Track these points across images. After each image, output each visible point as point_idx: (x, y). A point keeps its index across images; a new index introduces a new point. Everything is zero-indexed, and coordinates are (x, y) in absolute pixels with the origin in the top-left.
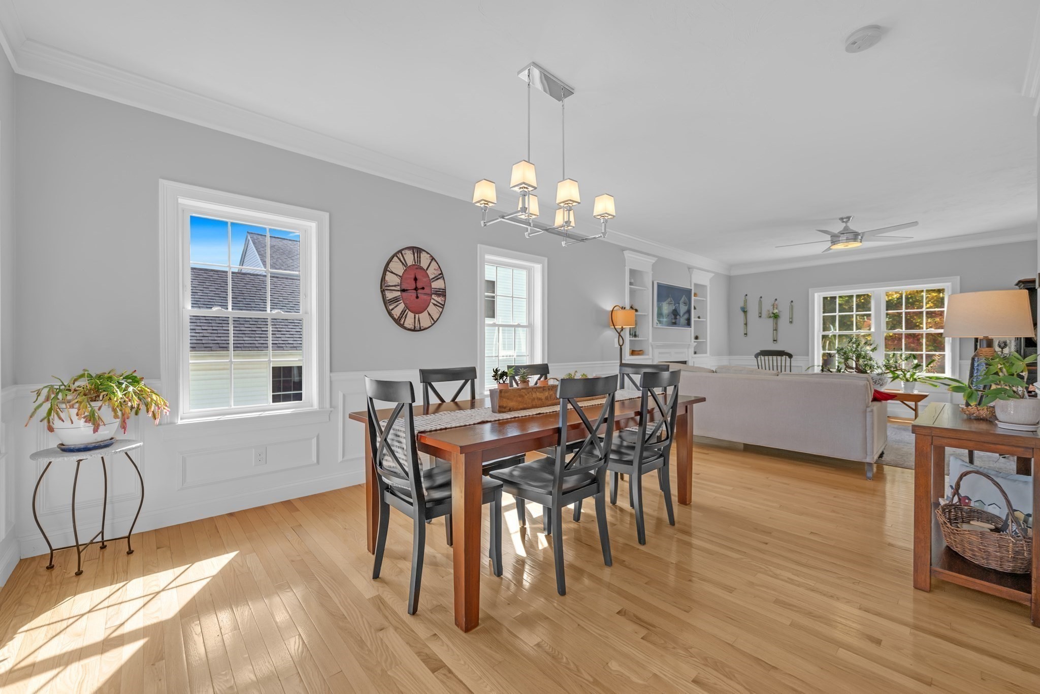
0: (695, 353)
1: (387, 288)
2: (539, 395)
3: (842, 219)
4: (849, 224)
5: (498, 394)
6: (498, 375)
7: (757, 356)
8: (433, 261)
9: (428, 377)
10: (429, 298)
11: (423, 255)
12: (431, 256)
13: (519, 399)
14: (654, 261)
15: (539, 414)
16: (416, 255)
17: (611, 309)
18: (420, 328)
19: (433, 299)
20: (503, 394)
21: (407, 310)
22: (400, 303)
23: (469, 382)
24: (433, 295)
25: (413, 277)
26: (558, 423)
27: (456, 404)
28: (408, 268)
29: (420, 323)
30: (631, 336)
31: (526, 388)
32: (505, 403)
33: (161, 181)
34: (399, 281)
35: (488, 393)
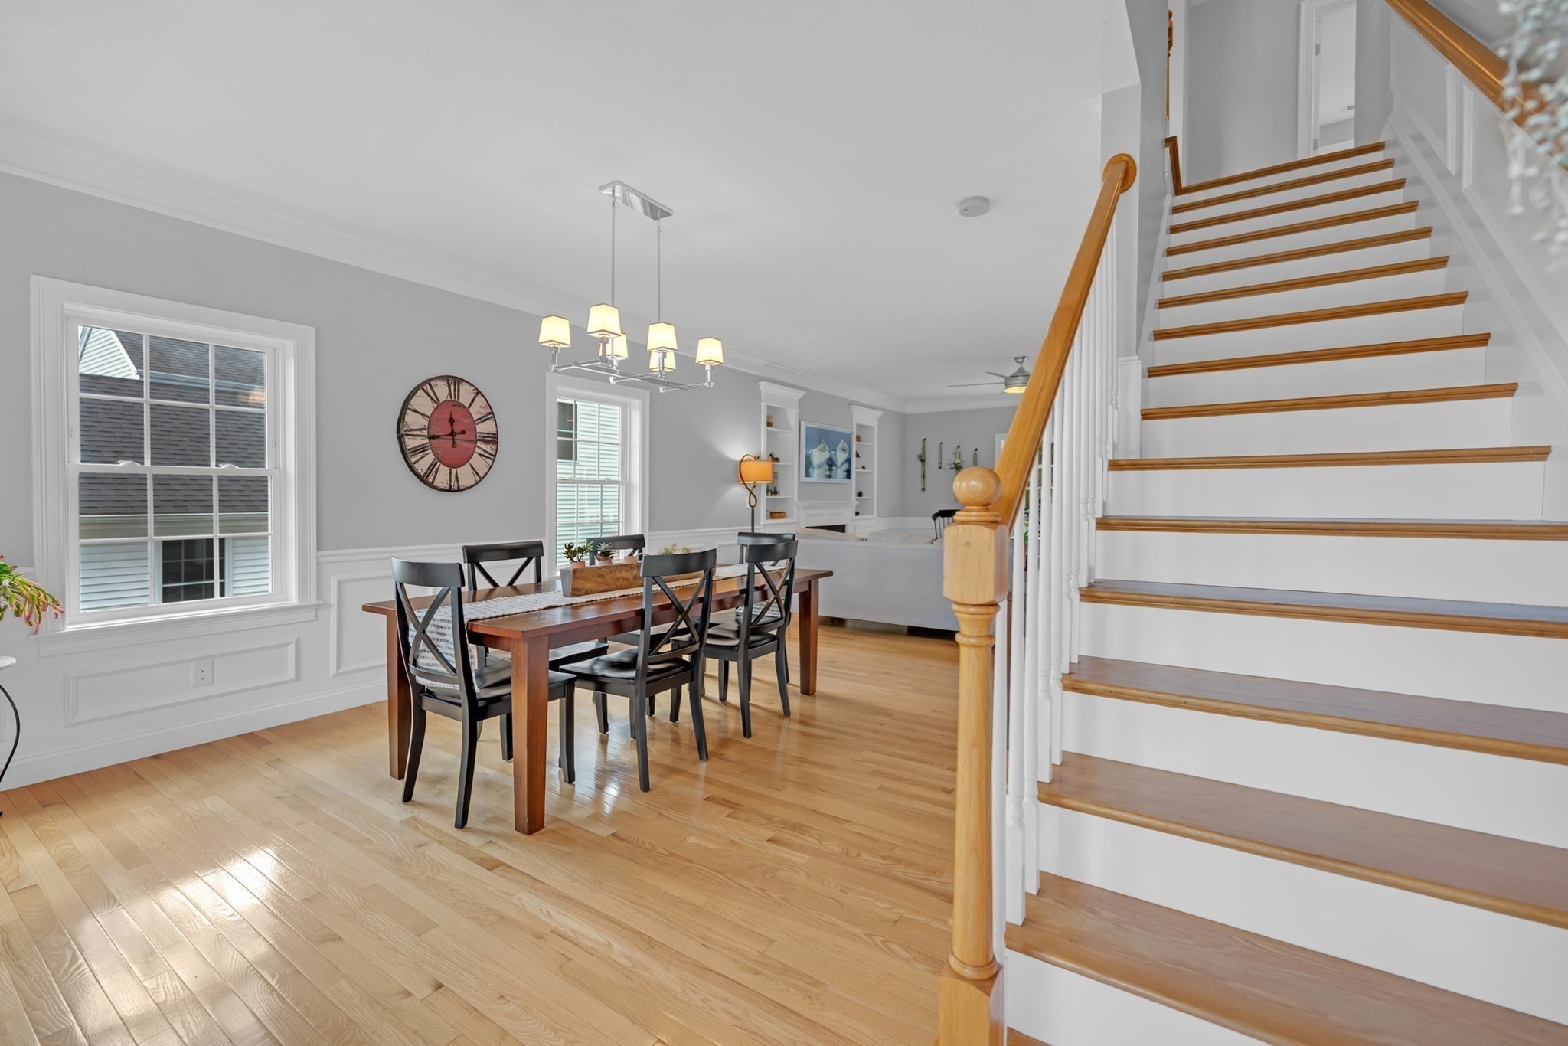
0: (857, 514)
1: (407, 433)
2: (624, 574)
3: (1016, 358)
4: (1024, 365)
5: (571, 574)
6: (570, 553)
7: (935, 517)
8: (479, 397)
9: (474, 555)
10: (472, 446)
11: (464, 387)
12: (476, 389)
13: (598, 579)
14: (801, 396)
15: (624, 596)
16: (452, 387)
17: (740, 459)
18: (459, 488)
19: (478, 447)
20: (577, 574)
21: (439, 463)
22: (428, 454)
23: (533, 560)
24: (478, 443)
25: (448, 417)
26: (641, 604)
27: (515, 588)
28: (439, 406)
29: (458, 481)
30: (770, 493)
31: (608, 567)
32: (580, 584)
33: (34, 279)
34: (426, 423)
35: (558, 574)
